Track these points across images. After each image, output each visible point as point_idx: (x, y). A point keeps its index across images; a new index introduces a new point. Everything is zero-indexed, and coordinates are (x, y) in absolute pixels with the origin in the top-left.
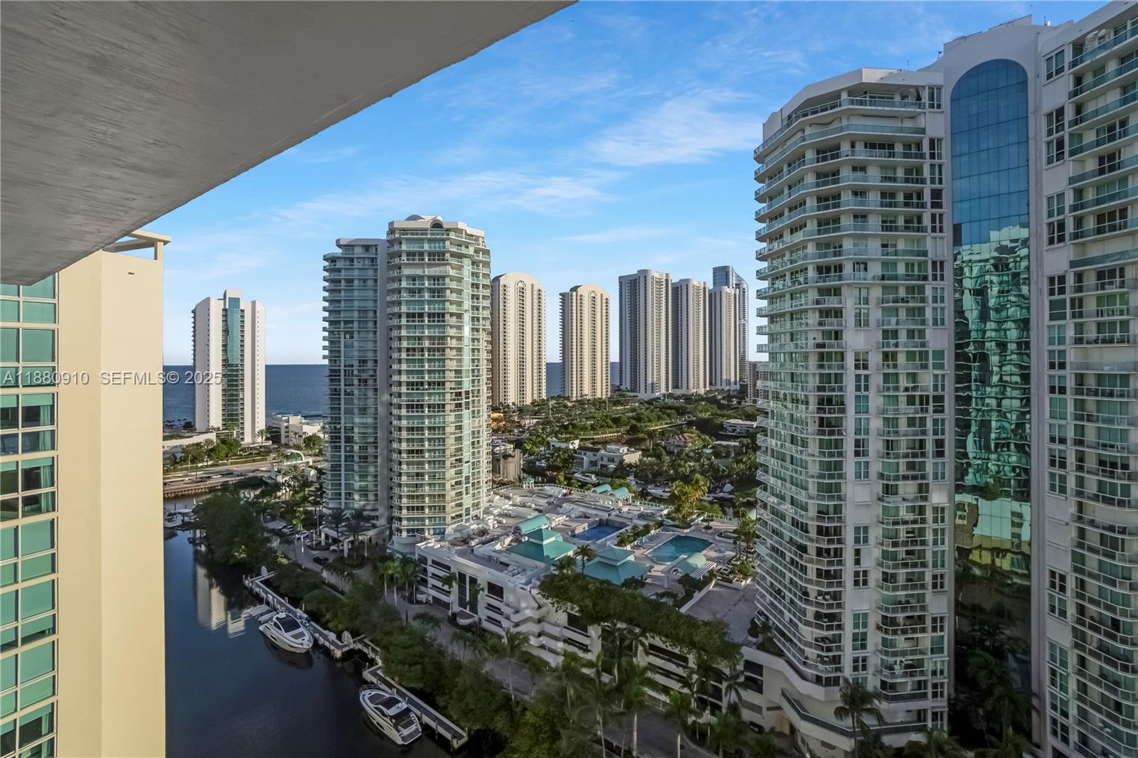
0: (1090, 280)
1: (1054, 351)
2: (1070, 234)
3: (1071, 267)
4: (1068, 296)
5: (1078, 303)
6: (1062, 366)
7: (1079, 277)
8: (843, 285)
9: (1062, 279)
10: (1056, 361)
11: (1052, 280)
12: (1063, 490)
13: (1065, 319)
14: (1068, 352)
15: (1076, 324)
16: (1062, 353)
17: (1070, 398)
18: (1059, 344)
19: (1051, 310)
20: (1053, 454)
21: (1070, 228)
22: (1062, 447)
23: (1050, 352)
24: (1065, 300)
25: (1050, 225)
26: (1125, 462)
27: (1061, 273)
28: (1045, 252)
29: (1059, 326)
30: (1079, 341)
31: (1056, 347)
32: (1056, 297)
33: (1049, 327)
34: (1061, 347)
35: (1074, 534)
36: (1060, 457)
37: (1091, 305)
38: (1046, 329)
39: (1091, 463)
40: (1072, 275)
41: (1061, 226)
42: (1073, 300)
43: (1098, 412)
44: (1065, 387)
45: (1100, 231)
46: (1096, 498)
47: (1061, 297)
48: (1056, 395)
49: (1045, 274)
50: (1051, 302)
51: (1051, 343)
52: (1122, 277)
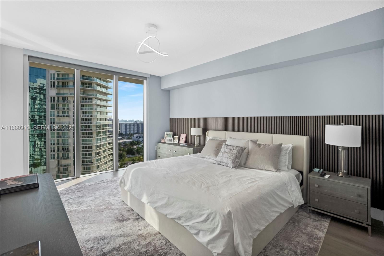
0: (61, 99)
2: (56, 86)
3: (56, 95)
4: (55, 103)
5: (58, 105)
6: (54, 123)
7: (58, 98)
9: (54, 98)
10: (52, 121)
11: (51, 98)
12: (54, 158)
13: (55, 109)
14: (55, 119)
15: (57, 111)
16: (54, 119)
17: (56, 132)
18: (53, 116)
19: (51, 106)
20: (51, 148)
21: (56, 84)
22: (54, 146)
23: (51, 119)
24: (55, 104)
25: (51, 82)
26: (68, 148)
27: (54, 96)
28: (50, 89)
29: (53, 111)
30: (58, 116)
31: (52, 117)
32: (52, 103)
33: (51, 111)
34: (54, 118)
35: (57, 169)
36: (53, 149)
37: (61, 106)
38: (50, 112)
39: (61, 149)
40: (56, 97)
41: (54, 83)
42: (56, 104)
43: (62, 135)
45: (63, 87)
46: (62, 159)
47: (54, 103)
48: (52, 131)
49: (50, 96)
50: (51, 104)
51: (51, 116)
52: (67, 100)
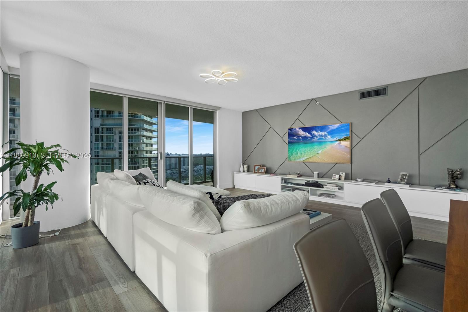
0: (105, 130)
1: (96, 151)
2: (101, 115)
3: (101, 126)
4: (100, 134)
6: (98, 156)
7: (102, 128)
8: (16, 118)
9: (98, 129)
11: (95, 128)
13: (99, 141)
14: (100, 152)
15: (102, 143)
16: (98, 152)
17: (100, 166)
18: (97, 149)
19: (95, 138)
21: (100, 114)
23: (95, 152)
24: (99, 136)
25: (95, 111)
27: (98, 127)
29: (97, 144)
30: (102, 148)
32: (97, 134)
33: (95, 144)
34: (98, 150)
37: (105, 139)
41: (98, 112)
42: (101, 136)
44: (99, 163)
45: (107, 116)
47: (98, 134)
48: (97, 165)
50: (95, 136)
51: (95, 149)
52: (112, 130)
